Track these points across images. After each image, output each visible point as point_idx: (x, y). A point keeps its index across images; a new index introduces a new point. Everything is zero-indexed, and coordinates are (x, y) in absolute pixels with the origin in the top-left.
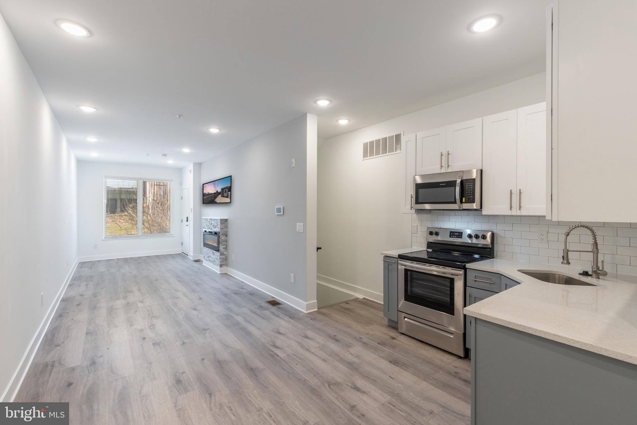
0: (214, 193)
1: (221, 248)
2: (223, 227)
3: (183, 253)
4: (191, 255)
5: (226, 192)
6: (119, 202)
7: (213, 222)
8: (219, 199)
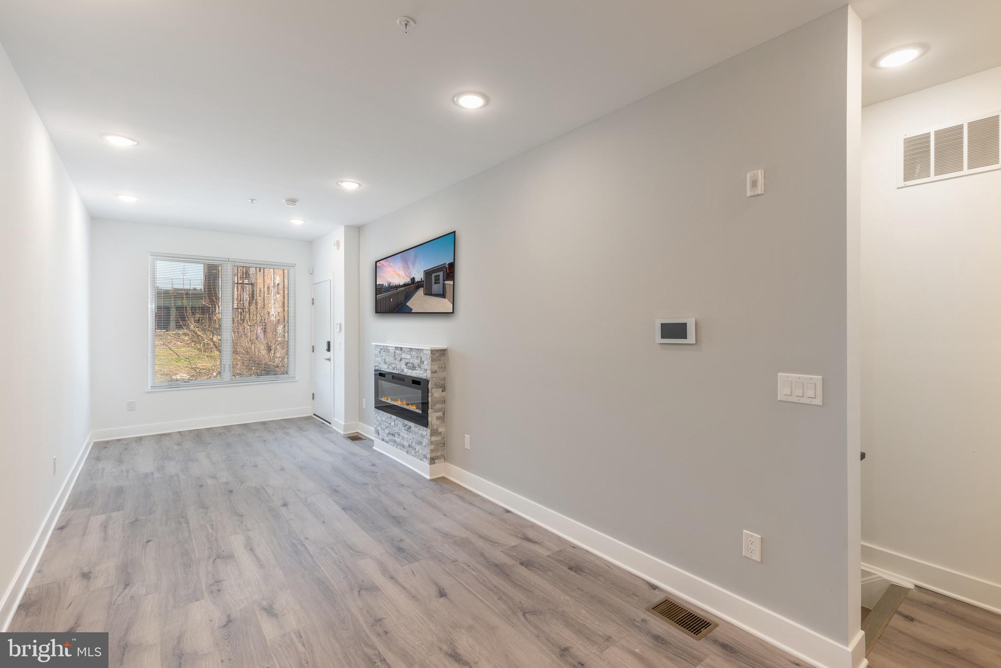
0: (405, 285)
1: (433, 416)
2: (436, 367)
3: (314, 415)
4: (339, 423)
5: (437, 281)
6: (173, 312)
7: (408, 357)
8: (418, 301)
